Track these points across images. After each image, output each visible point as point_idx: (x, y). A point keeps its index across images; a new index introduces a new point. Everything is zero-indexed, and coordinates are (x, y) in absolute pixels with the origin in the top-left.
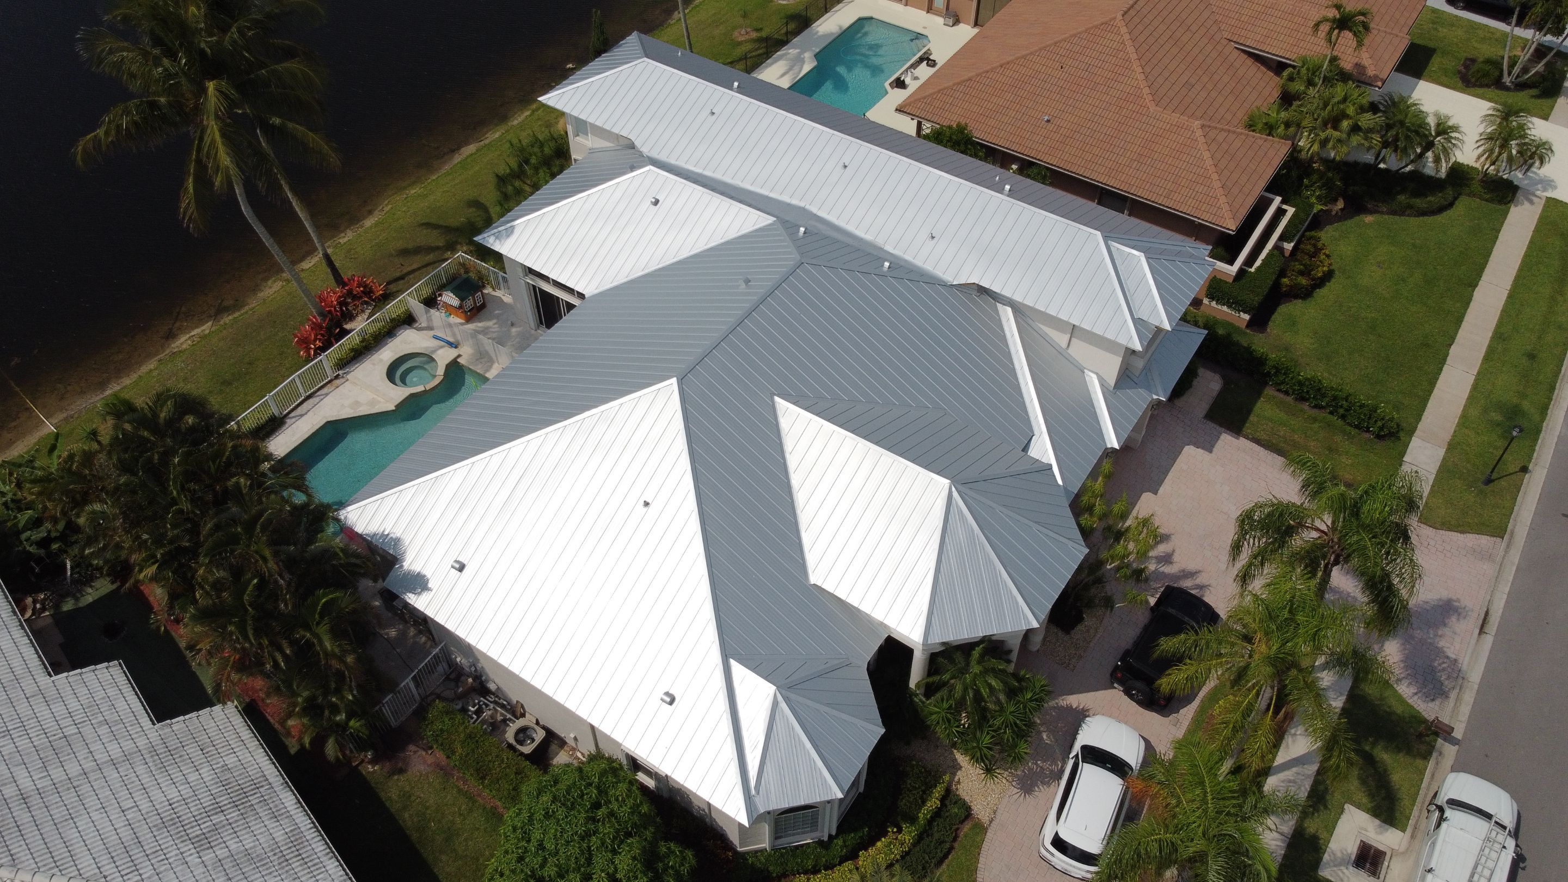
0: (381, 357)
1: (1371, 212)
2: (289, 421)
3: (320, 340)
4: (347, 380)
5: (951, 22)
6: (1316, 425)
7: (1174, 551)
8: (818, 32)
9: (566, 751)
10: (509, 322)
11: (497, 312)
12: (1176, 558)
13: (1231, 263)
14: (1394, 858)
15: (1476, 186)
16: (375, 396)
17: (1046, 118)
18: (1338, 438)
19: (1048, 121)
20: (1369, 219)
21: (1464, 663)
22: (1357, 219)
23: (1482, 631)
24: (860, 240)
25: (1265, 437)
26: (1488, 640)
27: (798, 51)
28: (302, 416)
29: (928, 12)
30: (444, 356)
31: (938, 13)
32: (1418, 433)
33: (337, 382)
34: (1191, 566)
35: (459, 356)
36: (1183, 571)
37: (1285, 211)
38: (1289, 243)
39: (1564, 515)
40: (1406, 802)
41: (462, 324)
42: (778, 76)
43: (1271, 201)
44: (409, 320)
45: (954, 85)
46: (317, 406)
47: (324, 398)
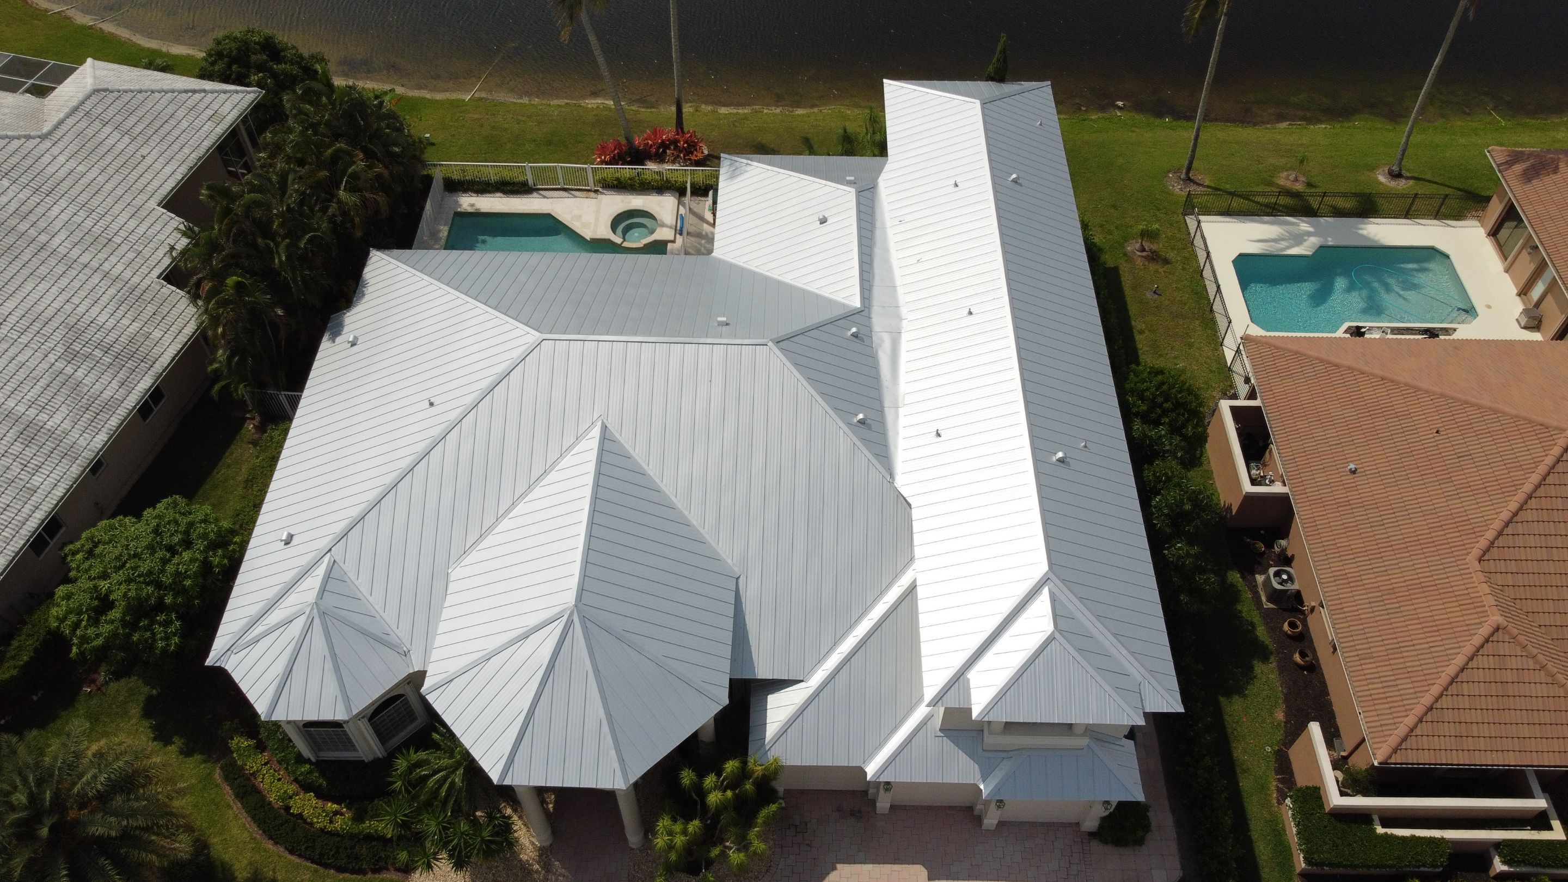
2: (535, 194)
4: (595, 198)
13: (1343, 794)
19: (1353, 471)
27: (1311, 229)
28: (545, 197)
29: (1519, 295)
30: (663, 234)
31: (1526, 302)
33: (592, 194)
35: (672, 241)
37: (1550, 828)
38: (1504, 863)
42: (1255, 239)
43: (1529, 795)
44: (682, 191)
46: (560, 199)
47: (571, 198)
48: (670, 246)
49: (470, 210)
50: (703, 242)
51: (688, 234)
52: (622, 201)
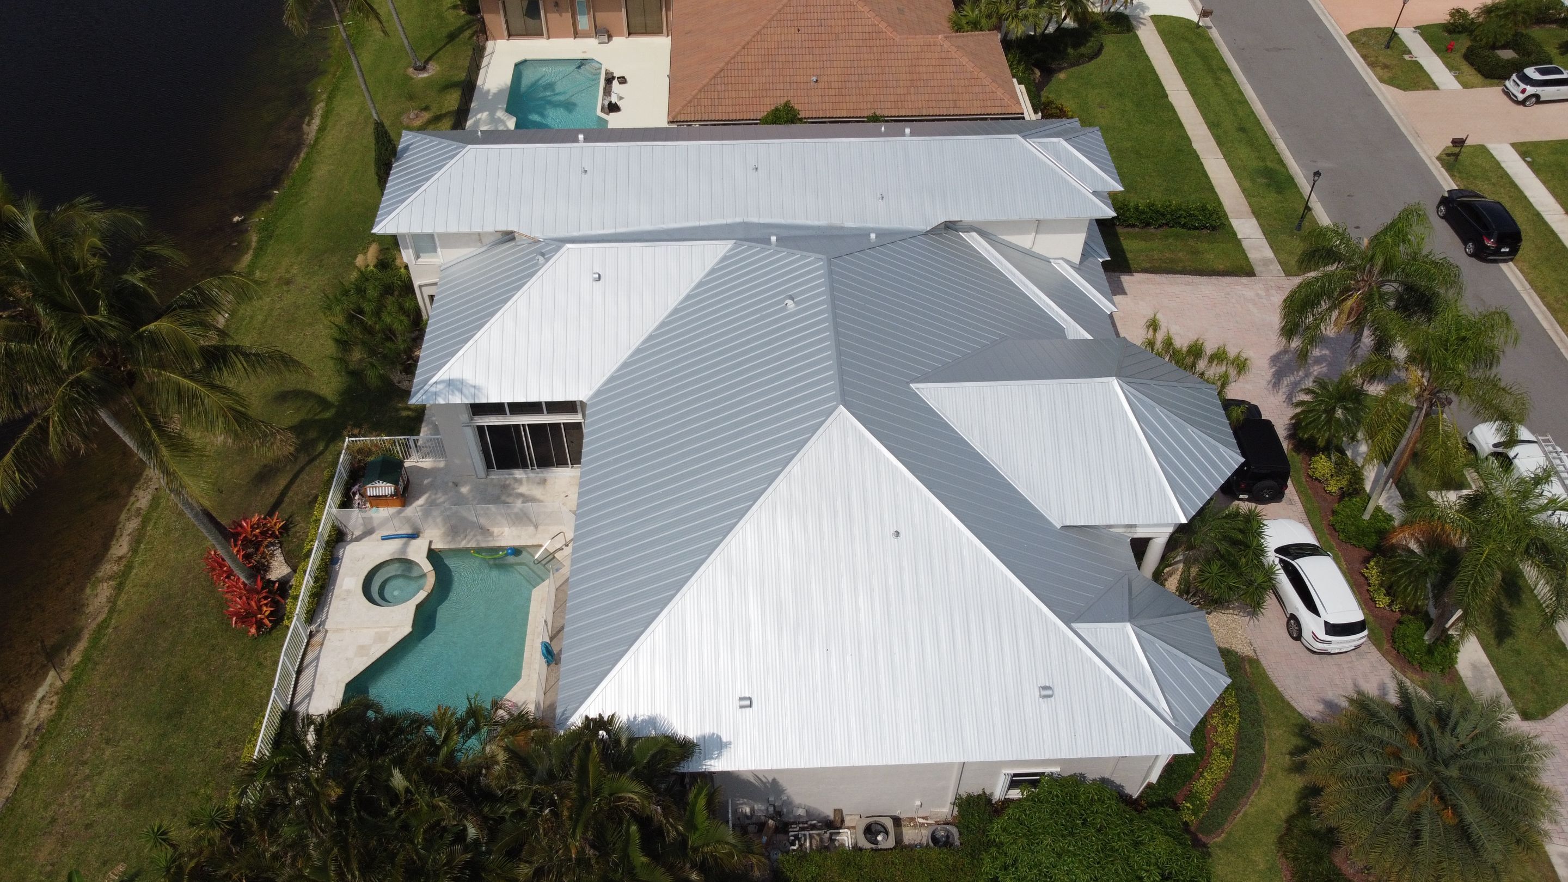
0: (344, 588)
1: (1060, 70)
2: (300, 709)
3: (266, 605)
4: (327, 631)
5: (605, 38)
6: (1170, 240)
8: (489, 91)
9: (905, 826)
10: (450, 484)
11: (425, 482)
15: (1105, 25)
16: (376, 630)
17: (815, 79)
18: (1191, 242)
19: (817, 81)
20: (1062, 76)
22: (1054, 80)
24: (819, 227)
25: (1148, 265)
27: (485, 112)
29: (579, 38)
30: (417, 552)
31: (586, 35)
32: (1228, 213)
33: (316, 639)
35: (431, 542)
37: (1021, 89)
38: (1038, 114)
41: (399, 513)
44: (338, 537)
45: (711, 80)
46: (317, 676)
47: (317, 663)
48: (438, 545)
51: (417, 529)
52: (344, 599)
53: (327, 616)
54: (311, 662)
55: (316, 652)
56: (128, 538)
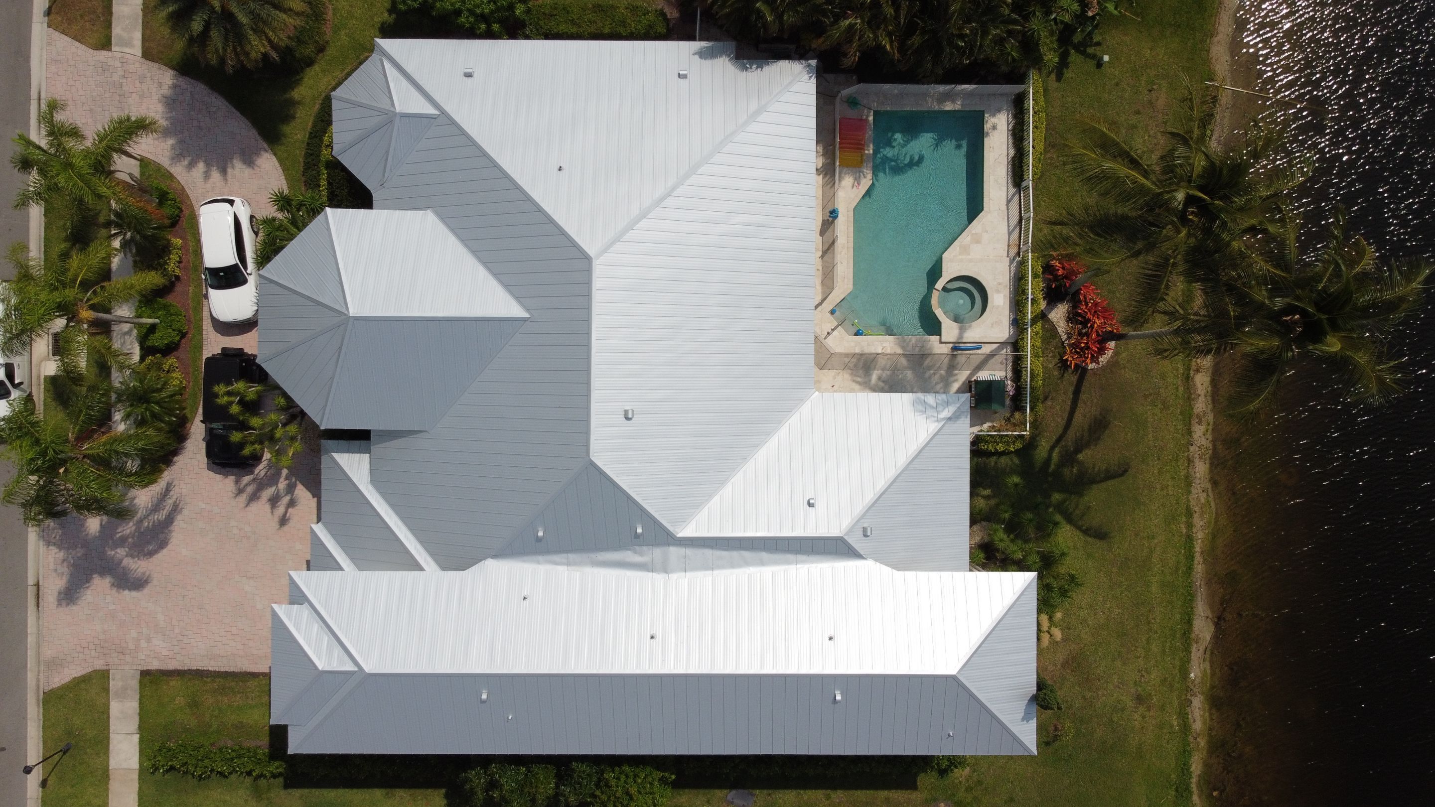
0: (1002, 295)
2: (1012, 190)
4: (1007, 257)
6: (216, 727)
7: (272, 512)
12: (267, 507)
14: (47, 354)
16: (970, 256)
18: (193, 722)
21: (42, 548)
23: (37, 585)
26: (31, 581)
28: (1009, 202)
30: (951, 329)
32: (136, 776)
33: (1014, 251)
34: (255, 507)
35: (940, 342)
36: (258, 498)
39: (3, 749)
40: (49, 400)
41: (974, 373)
46: (1006, 218)
47: (1009, 230)
48: (934, 338)
49: (987, 127)
50: (943, 372)
51: (954, 356)
52: (1000, 284)
53: (1010, 268)
54: (1013, 230)
55: (1012, 236)
56: (1199, 392)
